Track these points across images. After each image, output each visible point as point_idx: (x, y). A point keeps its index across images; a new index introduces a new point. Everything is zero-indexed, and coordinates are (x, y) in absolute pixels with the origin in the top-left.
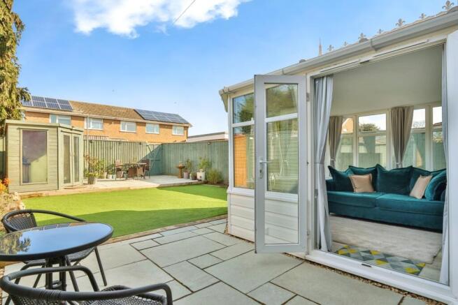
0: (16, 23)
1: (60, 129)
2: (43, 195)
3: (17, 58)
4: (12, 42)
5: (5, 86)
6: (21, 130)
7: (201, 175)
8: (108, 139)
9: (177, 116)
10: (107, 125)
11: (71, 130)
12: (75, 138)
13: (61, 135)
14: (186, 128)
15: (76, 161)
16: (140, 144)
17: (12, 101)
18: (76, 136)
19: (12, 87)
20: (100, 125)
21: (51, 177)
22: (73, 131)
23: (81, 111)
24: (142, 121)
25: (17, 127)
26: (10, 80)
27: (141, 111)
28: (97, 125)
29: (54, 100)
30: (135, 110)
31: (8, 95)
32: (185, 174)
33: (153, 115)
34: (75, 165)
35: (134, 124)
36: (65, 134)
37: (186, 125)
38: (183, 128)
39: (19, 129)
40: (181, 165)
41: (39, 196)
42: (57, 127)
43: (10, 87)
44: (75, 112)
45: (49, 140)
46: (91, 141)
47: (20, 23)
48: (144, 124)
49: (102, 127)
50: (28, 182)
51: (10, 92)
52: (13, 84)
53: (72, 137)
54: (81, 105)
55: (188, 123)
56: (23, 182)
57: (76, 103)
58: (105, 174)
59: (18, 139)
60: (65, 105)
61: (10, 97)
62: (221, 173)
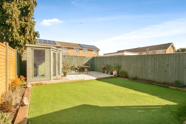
0: (34, 2)
1: (51, 49)
2: (43, 84)
3: (34, 18)
4: (31, 8)
5: (28, 29)
6: (33, 50)
7: (115, 73)
8: (71, 55)
9: (94, 46)
10: (69, 50)
11: (57, 50)
12: (58, 54)
13: (52, 52)
14: (98, 51)
15: (59, 65)
16: (84, 57)
17: (31, 37)
18: (59, 53)
19: (31, 30)
20: (66, 50)
21: (47, 74)
22: (57, 51)
23: (60, 45)
24: (81, 48)
25: (31, 48)
26: (29, 26)
27: (81, 44)
28: (65, 50)
29: (50, 41)
30: (79, 44)
31: (29, 34)
32: (106, 72)
33: (85, 46)
34: (58, 67)
35: (79, 50)
36: (54, 52)
37: (98, 50)
38: (97, 51)
39: (32, 49)
40: (103, 67)
41: (41, 84)
42: (50, 48)
43: (30, 29)
44: (58, 45)
45: (46, 55)
46: (64, 56)
47: (35, 2)
48: (82, 50)
49: (67, 51)
50: (36, 76)
51: (30, 32)
52: (31, 29)
53: (57, 53)
54: (60, 43)
55: (98, 49)
56: (34, 76)
57: (58, 42)
58: (70, 70)
59: (31, 54)
60: (54, 43)
61: (30, 34)
62: (126, 72)
